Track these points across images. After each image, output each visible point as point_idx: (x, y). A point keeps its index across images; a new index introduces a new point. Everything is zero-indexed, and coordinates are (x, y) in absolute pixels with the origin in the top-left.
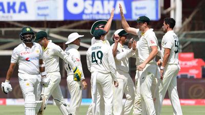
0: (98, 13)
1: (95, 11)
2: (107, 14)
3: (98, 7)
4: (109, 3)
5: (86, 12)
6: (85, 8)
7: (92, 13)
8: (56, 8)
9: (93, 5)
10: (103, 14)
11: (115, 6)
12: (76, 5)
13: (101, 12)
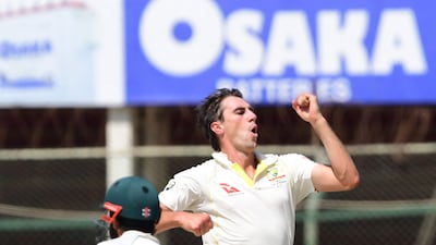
0: (290, 73)
1: (274, 66)
2: (333, 78)
3: (289, 44)
4: (342, 22)
5: (233, 65)
6: (226, 48)
7: (259, 75)
8: (91, 48)
9: (264, 35)
10: (314, 80)
11: (370, 42)
12: (183, 32)
13: (306, 66)
